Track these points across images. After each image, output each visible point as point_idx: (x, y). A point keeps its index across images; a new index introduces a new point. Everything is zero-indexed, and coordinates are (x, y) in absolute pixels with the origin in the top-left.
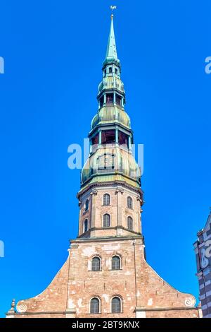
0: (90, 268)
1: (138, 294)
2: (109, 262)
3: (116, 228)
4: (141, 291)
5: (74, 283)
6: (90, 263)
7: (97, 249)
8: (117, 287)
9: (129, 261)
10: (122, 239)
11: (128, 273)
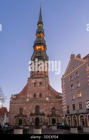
0: (33, 86)
1: (47, 93)
2: (39, 84)
3: (41, 75)
4: (47, 92)
5: (29, 90)
6: (33, 84)
7: (35, 81)
8: (41, 91)
9: (44, 84)
10: (43, 78)
11: (44, 87)
